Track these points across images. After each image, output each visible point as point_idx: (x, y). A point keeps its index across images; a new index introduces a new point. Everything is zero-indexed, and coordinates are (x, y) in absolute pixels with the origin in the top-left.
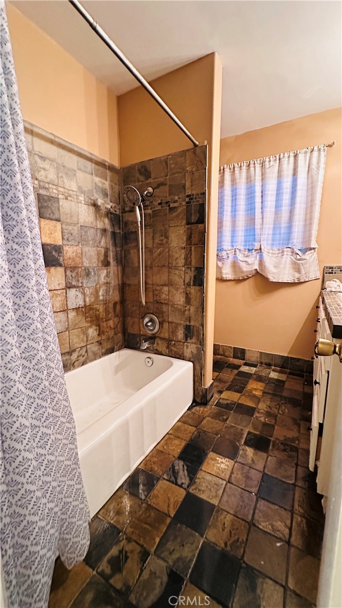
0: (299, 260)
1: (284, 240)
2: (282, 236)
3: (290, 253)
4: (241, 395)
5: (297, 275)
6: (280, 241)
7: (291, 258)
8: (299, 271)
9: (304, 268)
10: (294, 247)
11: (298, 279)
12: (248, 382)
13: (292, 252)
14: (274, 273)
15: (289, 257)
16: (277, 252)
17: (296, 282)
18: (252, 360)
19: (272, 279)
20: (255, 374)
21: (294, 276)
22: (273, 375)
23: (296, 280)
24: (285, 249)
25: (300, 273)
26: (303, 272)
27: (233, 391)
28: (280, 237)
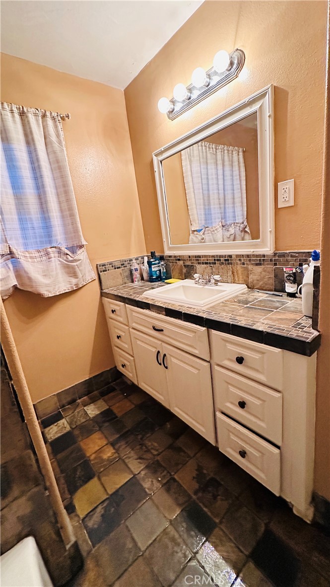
0: (72, 261)
1: (41, 237)
2: (37, 231)
3: (57, 255)
4: (99, 479)
5: (74, 281)
6: (36, 238)
7: (60, 261)
8: (75, 275)
9: (80, 270)
10: (59, 246)
11: (76, 285)
12: (80, 450)
13: (59, 253)
14: (47, 285)
15: (57, 259)
16: (37, 255)
17: (75, 289)
18: (49, 412)
19: (47, 293)
20: (73, 429)
21: (70, 283)
22: (92, 411)
23: (74, 287)
24: (50, 250)
25: (77, 278)
26: (80, 275)
27: (81, 486)
28: (35, 233)
